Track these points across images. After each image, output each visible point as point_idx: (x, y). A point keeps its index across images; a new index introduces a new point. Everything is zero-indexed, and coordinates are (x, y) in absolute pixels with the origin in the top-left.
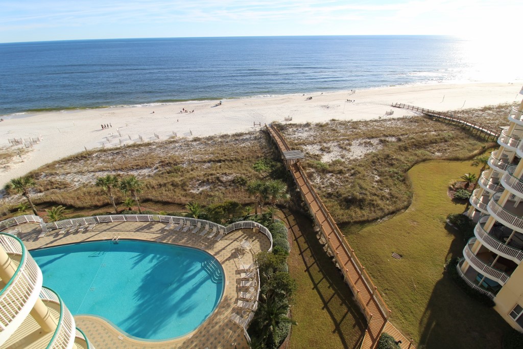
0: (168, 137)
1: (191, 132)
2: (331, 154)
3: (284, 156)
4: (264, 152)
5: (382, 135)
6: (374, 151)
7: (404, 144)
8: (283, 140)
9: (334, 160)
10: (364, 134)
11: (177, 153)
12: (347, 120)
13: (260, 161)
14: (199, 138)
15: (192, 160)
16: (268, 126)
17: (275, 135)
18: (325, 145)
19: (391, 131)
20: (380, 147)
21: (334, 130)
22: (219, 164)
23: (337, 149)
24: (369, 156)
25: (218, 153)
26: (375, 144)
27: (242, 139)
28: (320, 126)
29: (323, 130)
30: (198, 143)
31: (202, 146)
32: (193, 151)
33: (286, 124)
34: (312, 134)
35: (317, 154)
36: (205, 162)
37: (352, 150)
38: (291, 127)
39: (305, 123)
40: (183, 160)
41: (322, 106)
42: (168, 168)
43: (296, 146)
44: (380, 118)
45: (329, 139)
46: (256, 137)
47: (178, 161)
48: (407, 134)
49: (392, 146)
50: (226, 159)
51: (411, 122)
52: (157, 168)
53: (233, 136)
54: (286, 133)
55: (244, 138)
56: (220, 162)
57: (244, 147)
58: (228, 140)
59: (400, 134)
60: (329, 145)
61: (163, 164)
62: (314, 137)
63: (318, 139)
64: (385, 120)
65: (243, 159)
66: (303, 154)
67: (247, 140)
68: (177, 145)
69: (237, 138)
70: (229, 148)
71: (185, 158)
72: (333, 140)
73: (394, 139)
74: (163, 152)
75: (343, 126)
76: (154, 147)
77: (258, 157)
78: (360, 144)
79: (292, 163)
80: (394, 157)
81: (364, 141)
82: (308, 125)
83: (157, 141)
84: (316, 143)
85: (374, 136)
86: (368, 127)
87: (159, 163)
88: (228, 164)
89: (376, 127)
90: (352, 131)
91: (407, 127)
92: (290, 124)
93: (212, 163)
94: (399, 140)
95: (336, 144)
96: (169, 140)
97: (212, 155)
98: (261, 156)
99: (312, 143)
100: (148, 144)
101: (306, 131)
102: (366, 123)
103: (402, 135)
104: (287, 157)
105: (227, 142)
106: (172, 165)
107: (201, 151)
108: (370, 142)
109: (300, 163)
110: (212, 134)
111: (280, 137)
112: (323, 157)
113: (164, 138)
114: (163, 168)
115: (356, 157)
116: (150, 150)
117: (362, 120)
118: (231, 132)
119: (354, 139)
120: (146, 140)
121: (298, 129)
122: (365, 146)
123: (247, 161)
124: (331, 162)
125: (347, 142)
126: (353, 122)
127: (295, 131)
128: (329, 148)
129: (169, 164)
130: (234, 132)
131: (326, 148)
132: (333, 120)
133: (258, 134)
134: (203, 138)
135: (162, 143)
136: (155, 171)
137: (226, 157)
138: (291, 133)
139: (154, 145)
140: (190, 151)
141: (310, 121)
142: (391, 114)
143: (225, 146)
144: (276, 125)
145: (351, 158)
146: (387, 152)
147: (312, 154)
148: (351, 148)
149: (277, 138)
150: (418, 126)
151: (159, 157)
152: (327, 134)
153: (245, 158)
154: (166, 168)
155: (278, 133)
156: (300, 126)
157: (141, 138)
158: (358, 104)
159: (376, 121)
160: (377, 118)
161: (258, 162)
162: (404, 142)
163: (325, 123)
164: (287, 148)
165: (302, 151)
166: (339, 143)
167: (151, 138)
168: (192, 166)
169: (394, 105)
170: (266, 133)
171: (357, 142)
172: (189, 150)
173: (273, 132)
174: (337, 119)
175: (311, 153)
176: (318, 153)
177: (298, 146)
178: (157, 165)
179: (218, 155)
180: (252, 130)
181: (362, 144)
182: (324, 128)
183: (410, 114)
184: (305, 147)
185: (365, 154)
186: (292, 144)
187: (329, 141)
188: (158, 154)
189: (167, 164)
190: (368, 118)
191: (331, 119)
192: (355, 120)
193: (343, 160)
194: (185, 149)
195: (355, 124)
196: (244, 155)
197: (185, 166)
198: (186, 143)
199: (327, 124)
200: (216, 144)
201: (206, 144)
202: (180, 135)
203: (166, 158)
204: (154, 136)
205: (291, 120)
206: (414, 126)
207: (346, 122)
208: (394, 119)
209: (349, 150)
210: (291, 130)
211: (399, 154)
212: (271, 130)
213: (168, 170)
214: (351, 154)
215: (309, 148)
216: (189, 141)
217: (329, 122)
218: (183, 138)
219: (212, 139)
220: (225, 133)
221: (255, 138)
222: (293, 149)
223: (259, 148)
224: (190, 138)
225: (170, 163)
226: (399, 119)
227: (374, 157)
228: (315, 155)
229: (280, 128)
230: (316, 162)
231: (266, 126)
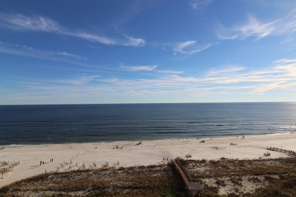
0: (102, 166)
1: (118, 163)
2: (226, 188)
3: (187, 187)
4: (171, 182)
5: (265, 172)
6: (263, 187)
7: (287, 181)
8: (185, 173)
9: (229, 193)
10: (250, 171)
11: (106, 179)
12: (234, 159)
13: (168, 190)
14: (123, 168)
15: (116, 185)
16: (173, 161)
17: (179, 168)
18: (219, 178)
19: (272, 169)
20: (267, 183)
21: (225, 166)
22: (136, 190)
23: (229, 183)
24: (260, 191)
25: (136, 181)
26: (262, 180)
27: (154, 170)
28: (213, 163)
29: (216, 166)
30: (122, 171)
31: (124, 174)
32: (118, 178)
33: (187, 160)
34: (208, 169)
35: (214, 186)
36: (125, 188)
37: (243, 185)
38: (191, 163)
39: (201, 159)
40: (110, 185)
41: (213, 148)
42: (97, 191)
43: (197, 178)
44: (260, 158)
45: (222, 174)
46: (165, 169)
47: (106, 185)
48: (287, 173)
49: (277, 183)
50: (141, 187)
51: (288, 162)
52: (89, 191)
53: (148, 167)
54: (188, 167)
55: (156, 169)
56: (137, 189)
57: (156, 177)
58: (144, 170)
59: (281, 172)
60: (223, 179)
61: (95, 187)
62: (209, 171)
63: (213, 174)
64: (265, 160)
65: (154, 188)
66: (203, 186)
67: (158, 171)
68: (107, 172)
69: (151, 169)
70: (145, 177)
71: (111, 183)
72: (226, 175)
73: (277, 177)
74: (96, 177)
75: (232, 164)
76: (91, 173)
77: (166, 186)
78: (249, 180)
79: (194, 194)
80: (283, 194)
81: (252, 177)
82: (204, 161)
83: (94, 168)
84: (212, 177)
85: (259, 173)
86: (252, 165)
87: (92, 186)
88: (143, 191)
89: (259, 166)
90: (240, 168)
91: (285, 167)
92: (190, 160)
93: (131, 189)
94: (282, 178)
95: (229, 178)
96: (103, 168)
97: (131, 183)
98: (169, 186)
99: (209, 177)
100: (88, 171)
101: (203, 166)
102: (250, 162)
103: (284, 173)
104: (190, 188)
105: (143, 172)
106: (101, 189)
107: (123, 178)
108: (257, 178)
109: (201, 194)
110: (133, 165)
111: (183, 170)
112: (220, 190)
113: (99, 166)
114: (94, 191)
115: (248, 191)
116: (88, 175)
117: (246, 160)
118: (146, 164)
119: (243, 175)
120: (87, 167)
121: (196, 165)
122: (254, 182)
123: (157, 190)
124: (227, 195)
125: (237, 177)
126: (239, 161)
127: (194, 166)
128: (223, 182)
129: (98, 188)
130: (149, 164)
131: (221, 181)
132: (223, 158)
133: (166, 167)
134: (126, 168)
135: (97, 170)
136: (87, 193)
137: (141, 185)
138: (192, 167)
139: (91, 172)
140: (116, 178)
141: (205, 158)
142: (269, 155)
143: (142, 176)
144: (179, 160)
145: (244, 192)
146: (275, 188)
147: (210, 187)
148: (242, 182)
149: (180, 170)
150: (294, 166)
151: (93, 182)
152: (220, 169)
153: (156, 186)
154: (96, 191)
155: (181, 167)
156: (198, 162)
157: (84, 166)
158: (240, 147)
159: (257, 160)
160: (258, 158)
161: (166, 191)
162: (287, 179)
163: (217, 160)
164: (189, 180)
165: (201, 183)
166: (231, 178)
167: (90, 166)
168: (115, 191)
169: (269, 147)
170: (171, 165)
171: (246, 178)
172: (115, 177)
173: (177, 166)
174: (226, 157)
175: (209, 186)
176: (214, 185)
177: (198, 179)
178: (90, 188)
179: (136, 182)
180: (161, 163)
181: (251, 180)
182: (217, 164)
183: (285, 156)
184: (203, 180)
185: (256, 189)
186: (193, 176)
187: (223, 175)
188: (93, 179)
189: (98, 187)
190: (251, 157)
191: (221, 157)
192: (240, 159)
193: (237, 194)
194: (112, 176)
195: (242, 163)
196: (155, 184)
197: (110, 190)
198: (113, 171)
199: (219, 161)
200: (135, 173)
201: (128, 173)
202: (110, 165)
203: (97, 183)
204: (93, 164)
205: (191, 157)
206: (291, 166)
207: (233, 160)
208: (272, 159)
209: (241, 185)
210: (191, 165)
211: (286, 191)
212: (176, 164)
213: (97, 193)
214: (243, 188)
215: (207, 180)
216: (116, 170)
217: (220, 160)
218: (112, 167)
219: (132, 169)
220: (142, 165)
221: (164, 170)
222: (194, 181)
223: (167, 178)
224: (117, 167)
225: (99, 187)
226: (276, 160)
227: (264, 192)
228: (213, 187)
229: (182, 163)
230: (214, 194)
231: (172, 161)
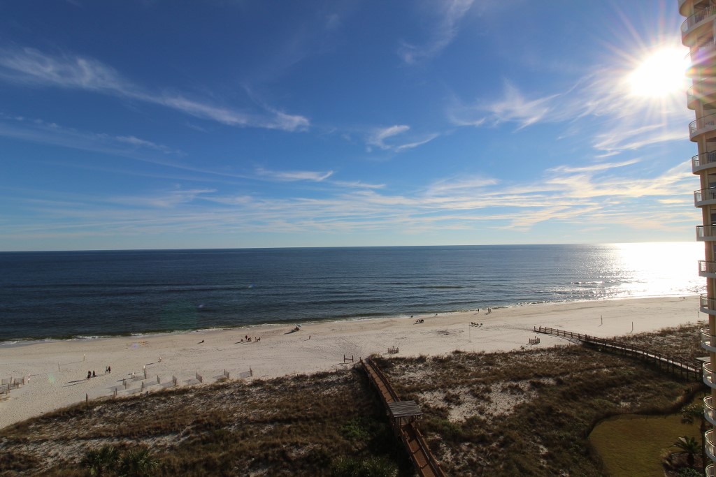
0: (215, 380)
1: (251, 371)
2: (463, 408)
3: (390, 412)
4: (359, 404)
5: (531, 374)
6: (527, 402)
7: (568, 388)
8: (387, 384)
9: (468, 416)
10: (505, 373)
11: (224, 407)
12: (476, 352)
13: (353, 421)
14: (262, 381)
15: (246, 418)
16: (364, 361)
17: (375, 376)
18: (450, 391)
19: (543, 368)
20: (534, 394)
21: (460, 367)
22: (288, 426)
23: (469, 398)
24: (522, 410)
25: (288, 407)
26: (525, 389)
27: (326, 382)
28: (440, 362)
29: (445, 368)
30: (258, 388)
31: (264, 395)
32: (250, 403)
33: (390, 359)
34: (429, 373)
35: (440, 407)
36: (265, 422)
37: (493, 400)
38: (398, 363)
39: (417, 356)
40: (232, 418)
41: (440, 332)
42: (204, 434)
43: (408, 393)
44: (523, 348)
45: (455, 381)
46: (346, 378)
47: (223, 420)
48: (568, 373)
49: (551, 393)
50: (300, 417)
51: (569, 353)
52: (187, 433)
53: (313, 376)
54: (391, 372)
55: (330, 380)
56: (290, 423)
57: (329, 396)
58: (305, 383)
59: (558, 373)
60: (457, 392)
61: (199, 425)
62: (432, 378)
63: (440, 383)
64: (530, 352)
65: (325, 417)
66: (420, 407)
67: (333, 384)
68: (227, 392)
69: (320, 380)
70: (306, 398)
71: (235, 415)
72: (463, 383)
73: (551, 381)
74: (203, 404)
75: (473, 361)
76: (191, 396)
77: (349, 413)
78: (504, 390)
79: (403, 424)
80: (561, 411)
81: (508, 384)
82: (422, 359)
83: (198, 385)
84: (437, 388)
85: (520, 376)
86: (509, 362)
87: (193, 424)
88: (302, 426)
89: (520, 363)
90: (488, 369)
91: (565, 362)
92: (397, 359)
93: (277, 423)
94: (560, 382)
95: (467, 390)
96: (217, 384)
97: (278, 411)
98: (355, 412)
99: (431, 389)
100: (185, 391)
101: (420, 368)
102: (505, 356)
103: (562, 374)
104: (395, 413)
105: (304, 387)
106: (213, 428)
107: (261, 402)
108: (517, 386)
109: (416, 423)
110: (281, 375)
111: (383, 379)
112: (452, 412)
113: (209, 381)
114: (197, 433)
115: (502, 411)
116: (183, 401)
117: (498, 352)
118: (309, 372)
119: (493, 382)
120: (182, 384)
121: (407, 366)
122: (512, 393)
123: (332, 421)
124: (464, 421)
125: (482, 386)
126: (486, 355)
127: (404, 370)
128: (457, 397)
129: (208, 426)
130: (314, 371)
131: (453, 396)
132: (457, 352)
133: (350, 373)
134: (268, 381)
135: (205, 389)
136: (182, 439)
137: (299, 414)
138: (399, 373)
139: (191, 393)
140: (246, 403)
141: (424, 354)
142: (537, 342)
143: (300, 394)
144: (376, 360)
145: (495, 414)
146: (548, 402)
147: (434, 408)
148: (491, 395)
149: (378, 380)
150: (580, 360)
151: (196, 414)
152: (452, 373)
153: (329, 415)
154: (203, 433)
155: (379, 373)
156: (411, 361)
157: (175, 381)
158: (487, 329)
159: (518, 353)
160: (518, 348)
161: (349, 422)
162: (568, 385)
163: (446, 356)
164: (394, 397)
165: (417, 402)
166: (471, 388)
167: (189, 381)
168: (243, 430)
169: (538, 328)
170: (360, 371)
171: (499, 386)
172: (243, 402)
173: (372, 372)
174: (462, 350)
175: (431, 406)
176: (442, 405)
177: (411, 394)
178: (189, 428)
179: (288, 409)
180: (340, 367)
181: (506, 389)
182: (446, 364)
183: (564, 342)
184: (421, 396)
185: (515, 407)
186: (401, 389)
187: (457, 384)
188: (195, 408)
189: (206, 425)
190: (507, 348)
191: (454, 350)
192: (488, 352)
193: (483, 418)
194: (238, 399)
195: (490, 358)
196: (327, 410)
197: (232, 429)
198: (240, 389)
199: (449, 358)
200: (286, 390)
201: (272, 391)
202: (234, 377)
203: (205, 416)
204: (195, 377)
205: (397, 352)
206: (574, 360)
207: (476, 354)
208: (543, 350)
209: (489, 400)
210: (398, 367)
211: (566, 406)
212: (369, 368)
213: (204, 437)
214: (493, 406)
215: (427, 396)
216: (245, 386)
217: (452, 355)
218: (238, 381)
219: (281, 383)
220: (301, 373)
221: (346, 381)
222: (403, 399)
223: (351, 397)
224: (249, 381)
225: (210, 424)
226: (550, 350)
227: (529, 411)
228: (438, 409)
229: (381, 364)
230: (441, 421)
231: (361, 361)
